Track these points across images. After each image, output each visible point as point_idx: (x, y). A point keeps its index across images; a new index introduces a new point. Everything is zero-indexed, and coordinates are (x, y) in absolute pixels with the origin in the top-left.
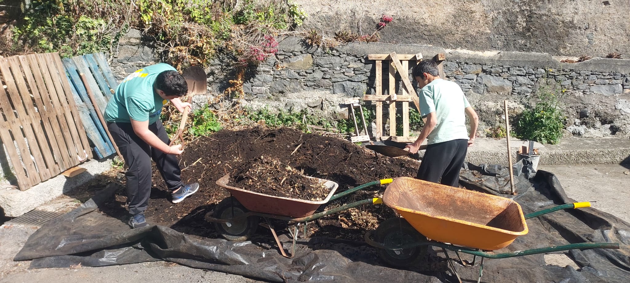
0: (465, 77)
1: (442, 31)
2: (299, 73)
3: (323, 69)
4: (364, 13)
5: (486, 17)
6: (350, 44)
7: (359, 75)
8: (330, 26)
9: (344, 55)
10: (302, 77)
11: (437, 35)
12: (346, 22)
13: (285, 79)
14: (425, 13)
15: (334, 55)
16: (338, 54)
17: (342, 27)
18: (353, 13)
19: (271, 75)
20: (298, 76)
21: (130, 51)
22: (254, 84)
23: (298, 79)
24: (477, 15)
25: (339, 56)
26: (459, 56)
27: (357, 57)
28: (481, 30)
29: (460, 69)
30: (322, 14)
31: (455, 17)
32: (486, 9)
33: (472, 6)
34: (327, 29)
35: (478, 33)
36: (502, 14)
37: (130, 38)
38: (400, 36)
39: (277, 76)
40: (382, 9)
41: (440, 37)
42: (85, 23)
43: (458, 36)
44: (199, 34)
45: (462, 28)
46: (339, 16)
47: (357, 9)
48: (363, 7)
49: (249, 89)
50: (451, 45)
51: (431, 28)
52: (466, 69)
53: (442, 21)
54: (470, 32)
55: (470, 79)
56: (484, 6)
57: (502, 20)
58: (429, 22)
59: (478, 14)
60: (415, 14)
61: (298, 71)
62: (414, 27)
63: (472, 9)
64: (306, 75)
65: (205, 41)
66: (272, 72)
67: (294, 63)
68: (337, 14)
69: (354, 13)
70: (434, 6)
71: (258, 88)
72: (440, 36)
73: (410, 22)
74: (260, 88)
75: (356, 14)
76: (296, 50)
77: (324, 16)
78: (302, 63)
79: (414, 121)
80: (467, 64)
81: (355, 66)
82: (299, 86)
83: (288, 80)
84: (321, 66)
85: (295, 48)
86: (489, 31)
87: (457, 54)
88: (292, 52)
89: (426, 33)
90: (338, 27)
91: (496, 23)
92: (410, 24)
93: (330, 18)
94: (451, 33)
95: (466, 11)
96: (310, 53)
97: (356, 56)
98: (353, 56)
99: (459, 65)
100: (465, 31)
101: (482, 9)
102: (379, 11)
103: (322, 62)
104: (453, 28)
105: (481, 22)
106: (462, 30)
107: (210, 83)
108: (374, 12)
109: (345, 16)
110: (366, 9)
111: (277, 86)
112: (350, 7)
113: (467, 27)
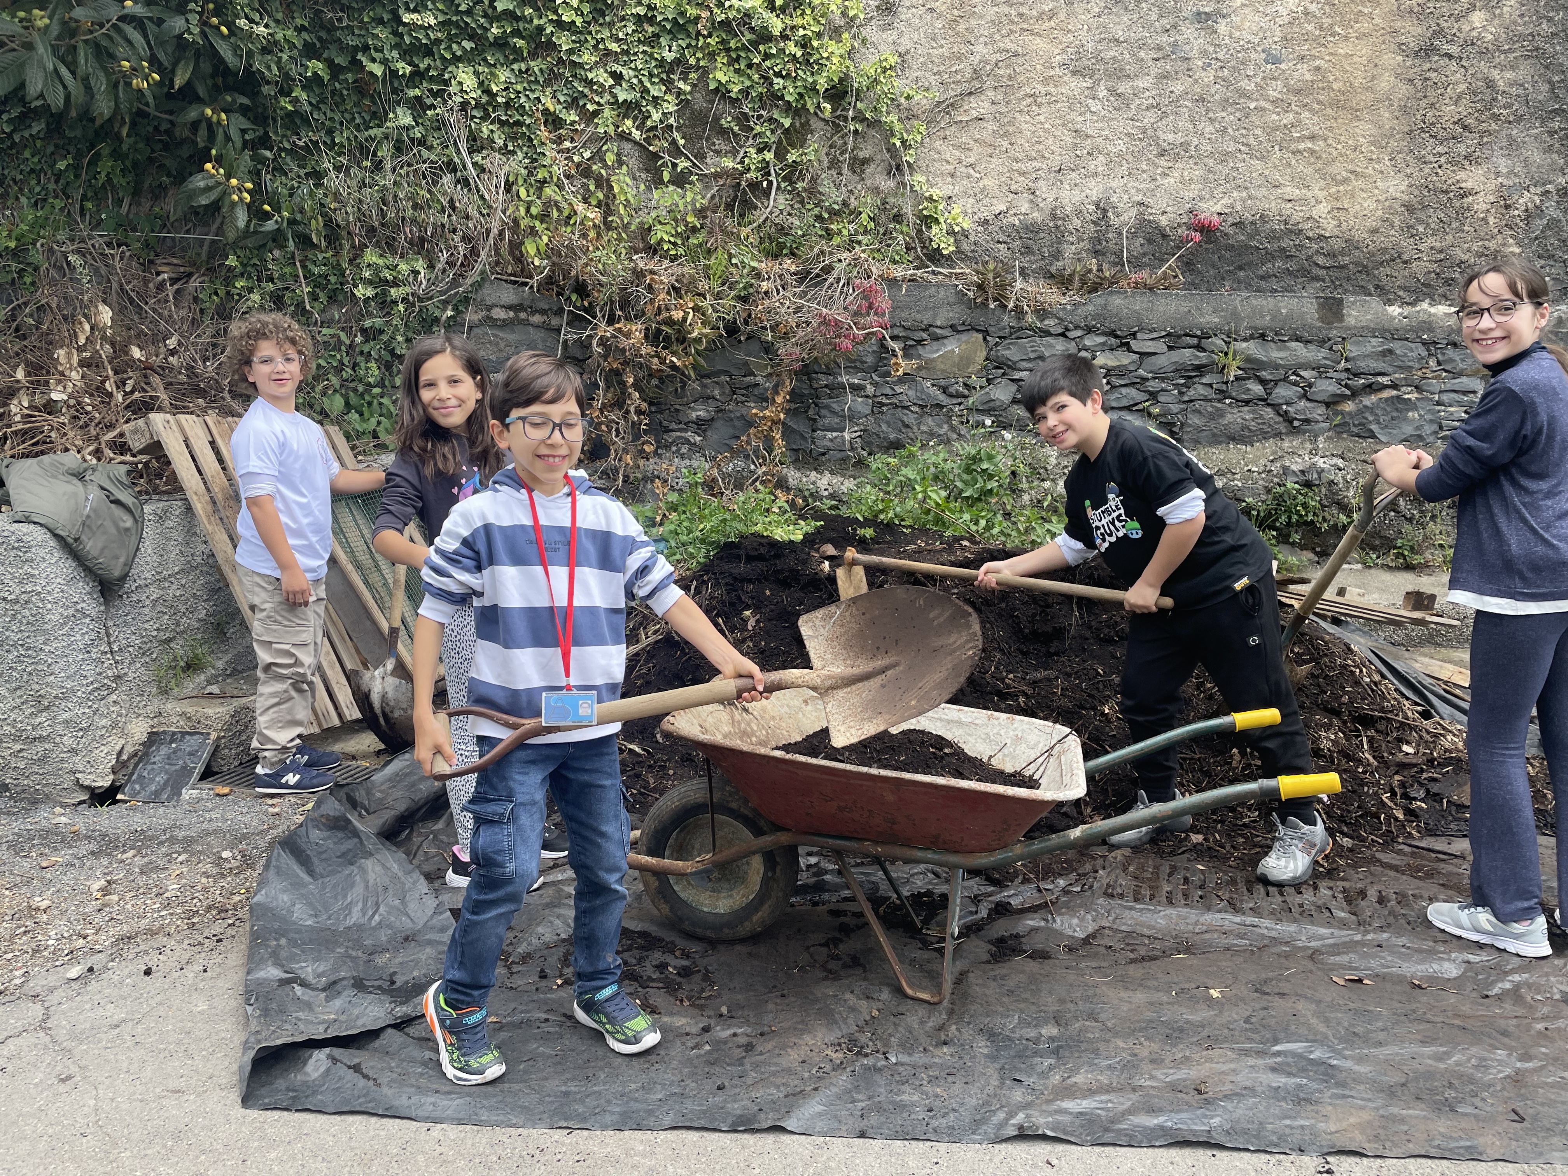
0: (1449, 387)
1: (1372, 254)
2: (944, 390)
3: (1017, 375)
4: (1134, 212)
5: (1507, 207)
6: (1098, 299)
7: (1124, 391)
8: (1033, 254)
9: (1079, 333)
10: (955, 401)
11: (1356, 264)
12: (1080, 240)
13: (907, 408)
14: (1318, 202)
15: (1048, 333)
16: (1060, 331)
17: (1069, 251)
18: (1103, 209)
19: (867, 397)
20: (942, 398)
21: (490, 342)
22: (820, 423)
23: (942, 407)
24: (1481, 204)
25: (1063, 335)
26: (1430, 323)
27: (1116, 337)
28: (1492, 245)
29: (1432, 363)
30: (1011, 219)
31: (1409, 208)
32: (1506, 182)
33: (1462, 175)
34: (1026, 261)
35: (1483, 255)
36: (1556, 198)
37: (489, 308)
38: (1242, 273)
39: (885, 401)
40: (1188, 194)
41: (1365, 270)
42: (377, 269)
43: (1422, 267)
44: (674, 288)
45: (1431, 241)
46: (1060, 223)
47: (1114, 199)
48: (1133, 191)
49: (805, 439)
50: (1401, 293)
51: (1337, 245)
52: (1451, 360)
53: (1370, 223)
54: (1459, 254)
55: (1465, 393)
56: (1498, 174)
57: (1556, 214)
58: (1329, 227)
59: (1480, 198)
60: (1289, 205)
61: (943, 383)
62: (1285, 243)
63: (1463, 185)
64: (966, 392)
65: (691, 305)
66: (870, 390)
67: (934, 360)
68: (1054, 217)
69: (1105, 211)
70: (1345, 181)
71: (830, 435)
72: (1365, 267)
73: (1274, 231)
74: (835, 434)
75: (1110, 214)
76: (939, 323)
77: (1017, 222)
78: (957, 360)
79: (1295, 518)
80: (1455, 345)
81: (1112, 363)
82: (946, 426)
83: (915, 409)
84: (1009, 367)
85: (935, 316)
86: (1517, 250)
87: (1422, 317)
88: (923, 330)
89: (1320, 260)
90: (1057, 255)
91: (1539, 223)
92: (1273, 236)
93: (1031, 229)
94: (1397, 258)
95: (1446, 192)
96: (978, 331)
97: (1112, 334)
98: (1105, 334)
99: (1428, 350)
100: (1441, 251)
101: (1493, 184)
102: (1178, 200)
103: (1011, 353)
104: (1406, 243)
105: (1491, 220)
106: (1432, 248)
107: (701, 425)
108: (1163, 205)
109: (1077, 223)
110: (1139, 198)
111: (884, 427)
112: (1095, 195)
113: (1449, 238)
